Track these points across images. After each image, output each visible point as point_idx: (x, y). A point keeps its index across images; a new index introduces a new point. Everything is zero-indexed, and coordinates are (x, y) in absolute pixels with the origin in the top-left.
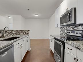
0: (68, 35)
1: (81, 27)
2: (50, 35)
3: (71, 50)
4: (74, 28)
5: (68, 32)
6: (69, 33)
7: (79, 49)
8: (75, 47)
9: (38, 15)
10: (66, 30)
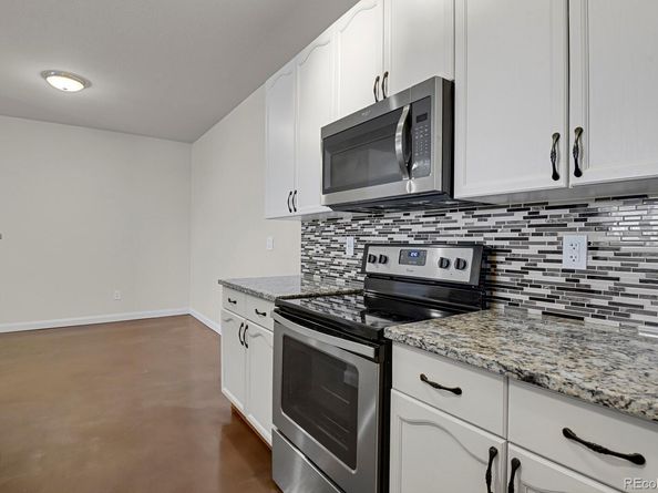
0: (371, 275)
1: (461, 223)
2: (227, 285)
3: (458, 391)
4: (417, 228)
5: (372, 251)
6: (384, 260)
7: (531, 380)
8: (496, 368)
9: (86, 83)
10: (350, 241)
